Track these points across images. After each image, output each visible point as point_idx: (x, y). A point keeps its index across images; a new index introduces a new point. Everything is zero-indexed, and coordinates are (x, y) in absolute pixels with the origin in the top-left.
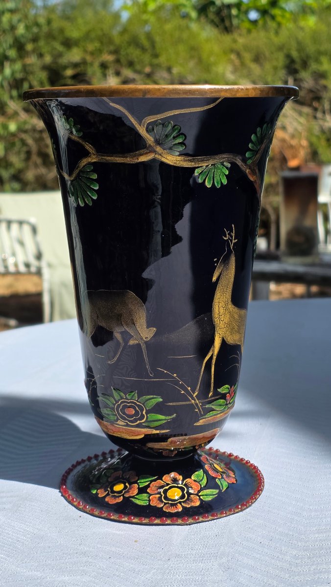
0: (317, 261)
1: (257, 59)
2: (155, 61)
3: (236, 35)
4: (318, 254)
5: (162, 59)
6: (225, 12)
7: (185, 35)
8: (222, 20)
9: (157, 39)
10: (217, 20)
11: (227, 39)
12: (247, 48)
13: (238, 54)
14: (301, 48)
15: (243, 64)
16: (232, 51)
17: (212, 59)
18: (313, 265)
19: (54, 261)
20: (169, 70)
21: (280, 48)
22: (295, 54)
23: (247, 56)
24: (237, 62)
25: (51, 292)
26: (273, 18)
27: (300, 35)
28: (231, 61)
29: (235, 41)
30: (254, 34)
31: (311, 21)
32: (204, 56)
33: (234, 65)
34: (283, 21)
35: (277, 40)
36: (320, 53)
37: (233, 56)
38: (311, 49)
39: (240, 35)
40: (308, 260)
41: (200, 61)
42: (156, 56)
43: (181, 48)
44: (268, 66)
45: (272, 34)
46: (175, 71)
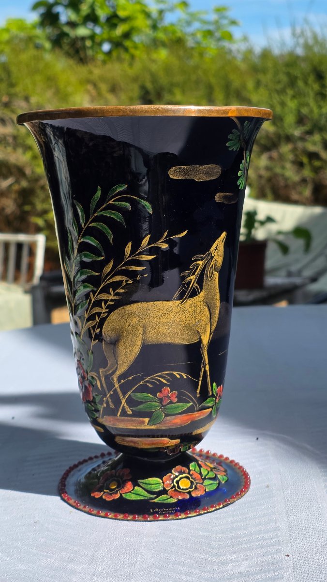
1: (114, 89)
2: (13, 91)
3: (91, 66)
5: (18, 89)
6: (79, 44)
7: (41, 65)
8: (77, 51)
9: (14, 69)
10: (72, 51)
11: (83, 70)
12: (102, 79)
13: (95, 85)
14: (154, 79)
15: (100, 94)
16: (88, 81)
17: (70, 89)
20: (27, 99)
21: (135, 79)
22: (149, 86)
23: (104, 87)
24: (94, 92)
26: (126, 50)
27: (154, 67)
28: (88, 92)
29: (91, 72)
30: (109, 66)
31: (163, 54)
32: (62, 86)
33: (91, 96)
34: (137, 53)
35: (131, 72)
36: (173, 85)
37: (90, 87)
38: (164, 80)
39: (96, 66)
41: (57, 92)
42: (12, 85)
43: (38, 78)
44: (123, 96)
45: (126, 65)
46: (34, 100)
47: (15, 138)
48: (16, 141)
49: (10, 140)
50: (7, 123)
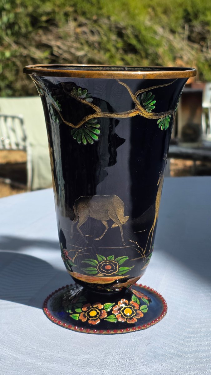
0: (200, 145)
1: (166, 12)
2: (100, 12)
4: (202, 141)
5: (104, 11)
12: (159, 4)
13: (154, 9)
14: (193, 5)
15: (156, 15)
16: (149, 6)
17: (137, 11)
18: (198, 148)
19: (34, 142)
20: (109, 18)
21: (180, 5)
22: (190, 9)
23: (159, 10)
24: (152, 13)
25: (32, 162)
28: (149, 13)
32: (131, 9)
33: (151, 16)
36: (206, 9)
37: (150, 10)
38: (200, 6)
40: (195, 145)
41: (129, 13)
42: (100, 8)
43: (117, 4)
44: (172, 17)
46: (113, 18)
47: (99, 43)
48: (100, 46)
49: (96, 45)
50: (95, 34)
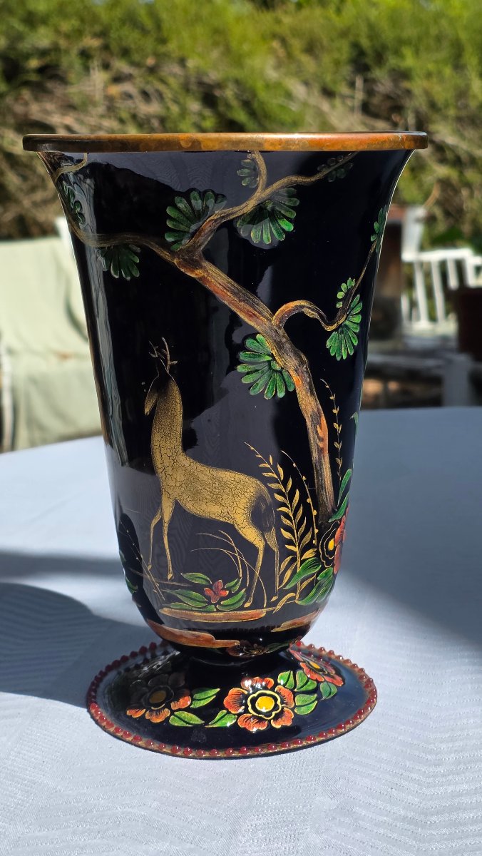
0: (400, 346)
1: (311, 48)
2: (162, 49)
3: (279, 13)
4: (402, 336)
5: (172, 46)
7: (205, 11)
9: (164, 16)
11: (267, 18)
12: (296, 32)
13: (284, 42)
14: (373, 33)
15: (290, 55)
16: (274, 36)
17: (246, 47)
18: (394, 352)
19: (16, 345)
20: (182, 62)
21: (344, 34)
22: (365, 43)
23: (297, 45)
24: (281, 52)
25: (14, 391)
27: (373, 14)
28: (272, 51)
29: (278, 21)
30: (305, 12)
32: (234, 44)
33: (278, 57)
35: (339, 22)
36: (401, 42)
37: (276, 44)
38: (388, 35)
39: (286, 12)
40: (387, 345)
41: (228, 50)
42: (163, 41)
43: (200, 30)
44: (326, 59)
45: (331, 12)
46: (191, 63)
47: (163, 120)
48: (164, 126)
49: (156, 123)
50: (152, 97)
